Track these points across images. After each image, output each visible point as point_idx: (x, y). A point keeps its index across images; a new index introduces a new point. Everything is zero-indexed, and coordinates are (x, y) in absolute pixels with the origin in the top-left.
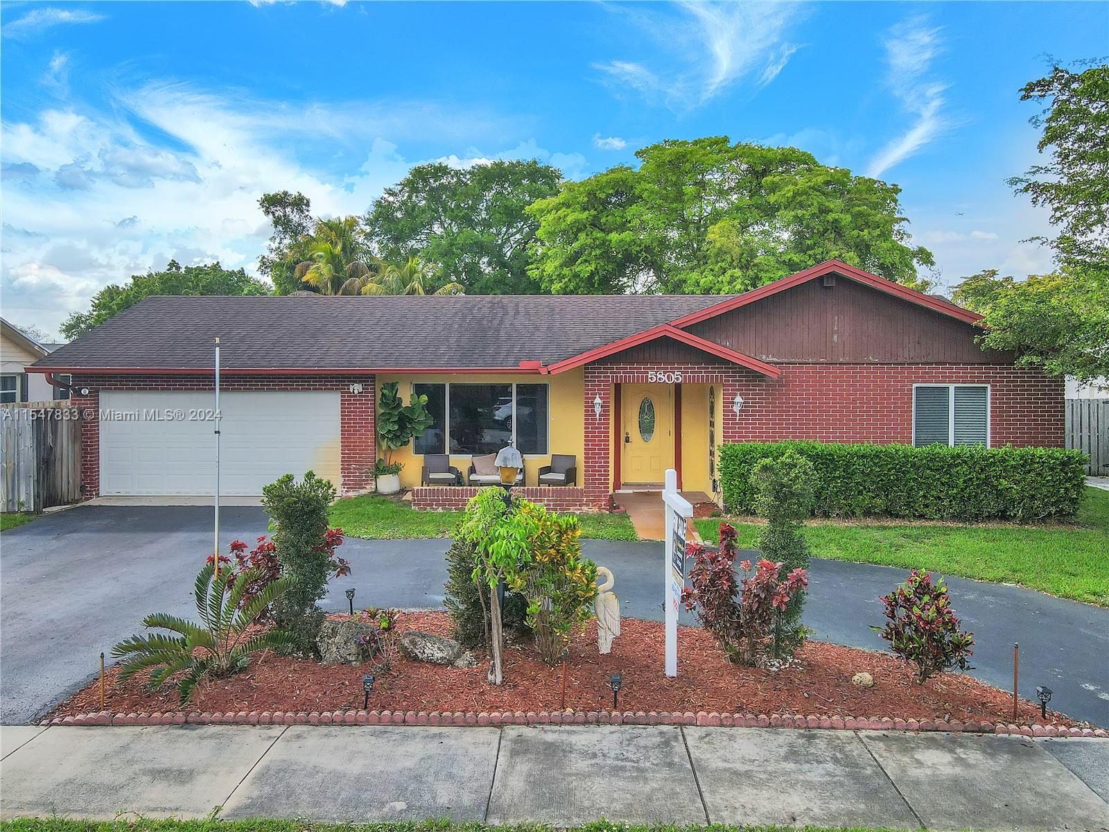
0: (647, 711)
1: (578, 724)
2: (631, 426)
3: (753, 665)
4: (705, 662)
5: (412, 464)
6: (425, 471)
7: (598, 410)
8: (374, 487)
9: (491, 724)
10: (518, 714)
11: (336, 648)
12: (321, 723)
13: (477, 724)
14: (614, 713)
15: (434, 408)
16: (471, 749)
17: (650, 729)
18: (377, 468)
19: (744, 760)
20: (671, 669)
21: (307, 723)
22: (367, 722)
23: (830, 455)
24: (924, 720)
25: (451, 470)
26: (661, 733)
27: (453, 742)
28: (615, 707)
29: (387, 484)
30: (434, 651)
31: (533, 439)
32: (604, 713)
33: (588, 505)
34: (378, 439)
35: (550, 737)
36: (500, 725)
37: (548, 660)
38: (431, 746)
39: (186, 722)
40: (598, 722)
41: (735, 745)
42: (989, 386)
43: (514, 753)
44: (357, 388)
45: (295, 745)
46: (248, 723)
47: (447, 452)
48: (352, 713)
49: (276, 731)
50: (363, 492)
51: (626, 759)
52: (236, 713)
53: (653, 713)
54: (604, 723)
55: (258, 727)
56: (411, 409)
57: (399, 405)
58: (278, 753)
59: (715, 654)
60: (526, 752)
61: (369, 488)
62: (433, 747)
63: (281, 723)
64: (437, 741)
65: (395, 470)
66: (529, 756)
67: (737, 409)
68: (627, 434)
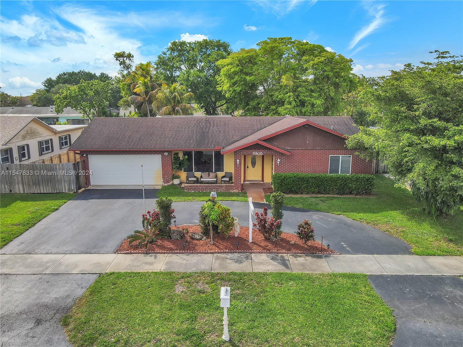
0: (244, 250)
1: (229, 253)
2: (249, 164)
3: (269, 239)
4: (259, 239)
5: (183, 175)
6: (187, 178)
7: (238, 163)
8: (172, 182)
9: (211, 253)
10: (216, 251)
11: (174, 236)
12: (175, 253)
13: (208, 253)
14: (237, 251)
15: (190, 159)
16: (207, 258)
17: (244, 254)
18: (173, 176)
19: (262, 260)
20: (251, 241)
21: (172, 253)
22: (185, 253)
23: (303, 178)
24: (302, 251)
25: (195, 177)
26: (247, 255)
27: (203, 257)
28: (237, 249)
29: (176, 182)
30: (197, 237)
31: (220, 167)
32: (235, 251)
33: (235, 190)
34: (173, 169)
35: (223, 256)
36: (213, 253)
37: (223, 238)
38: (198, 258)
39: (147, 253)
40: (234, 253)
41: (261, 257)
42: (351, 156)
43: (216, 259)
44: (166, 154)
45: (171, 258)
46: (160, 253)
47: (194, 172)
48: (181, 251)
49: (166, 255)
50: (169, 184)
51: (239, 260)
52: (157, 251)
53: (245, 251)
54: (235, 253)
55: (162, 254)
56: (183, 160)
57: (180, 160)
58: (168, 259)
59: (261, 237)
60: (218, 259)
61: (171, 183)
62: (199, 258)
63: (167, 253)
64: (200, 257)
65: (178, 177)
66: (219, 260)
67: (278, 163)
68: (248, 165)
